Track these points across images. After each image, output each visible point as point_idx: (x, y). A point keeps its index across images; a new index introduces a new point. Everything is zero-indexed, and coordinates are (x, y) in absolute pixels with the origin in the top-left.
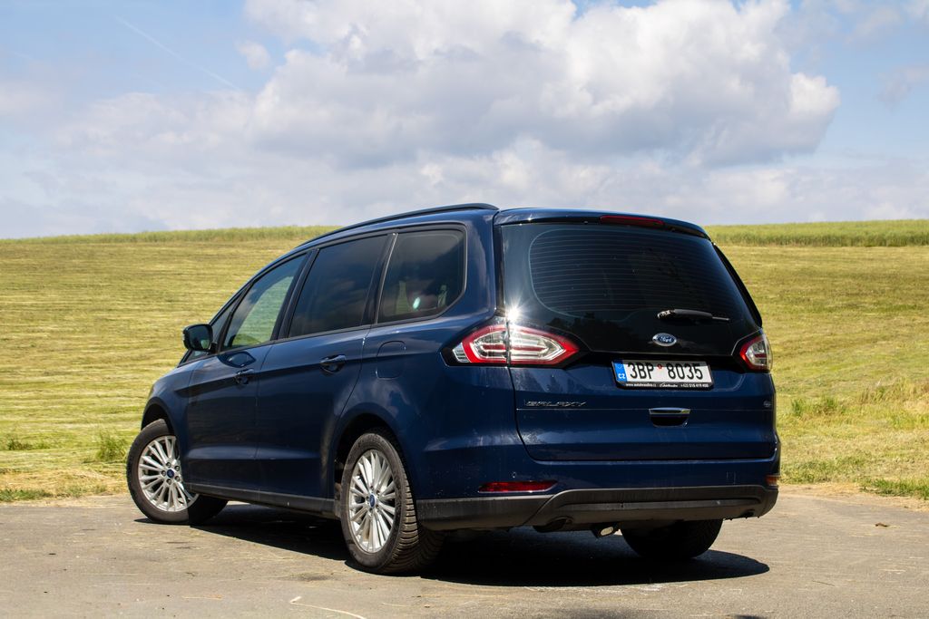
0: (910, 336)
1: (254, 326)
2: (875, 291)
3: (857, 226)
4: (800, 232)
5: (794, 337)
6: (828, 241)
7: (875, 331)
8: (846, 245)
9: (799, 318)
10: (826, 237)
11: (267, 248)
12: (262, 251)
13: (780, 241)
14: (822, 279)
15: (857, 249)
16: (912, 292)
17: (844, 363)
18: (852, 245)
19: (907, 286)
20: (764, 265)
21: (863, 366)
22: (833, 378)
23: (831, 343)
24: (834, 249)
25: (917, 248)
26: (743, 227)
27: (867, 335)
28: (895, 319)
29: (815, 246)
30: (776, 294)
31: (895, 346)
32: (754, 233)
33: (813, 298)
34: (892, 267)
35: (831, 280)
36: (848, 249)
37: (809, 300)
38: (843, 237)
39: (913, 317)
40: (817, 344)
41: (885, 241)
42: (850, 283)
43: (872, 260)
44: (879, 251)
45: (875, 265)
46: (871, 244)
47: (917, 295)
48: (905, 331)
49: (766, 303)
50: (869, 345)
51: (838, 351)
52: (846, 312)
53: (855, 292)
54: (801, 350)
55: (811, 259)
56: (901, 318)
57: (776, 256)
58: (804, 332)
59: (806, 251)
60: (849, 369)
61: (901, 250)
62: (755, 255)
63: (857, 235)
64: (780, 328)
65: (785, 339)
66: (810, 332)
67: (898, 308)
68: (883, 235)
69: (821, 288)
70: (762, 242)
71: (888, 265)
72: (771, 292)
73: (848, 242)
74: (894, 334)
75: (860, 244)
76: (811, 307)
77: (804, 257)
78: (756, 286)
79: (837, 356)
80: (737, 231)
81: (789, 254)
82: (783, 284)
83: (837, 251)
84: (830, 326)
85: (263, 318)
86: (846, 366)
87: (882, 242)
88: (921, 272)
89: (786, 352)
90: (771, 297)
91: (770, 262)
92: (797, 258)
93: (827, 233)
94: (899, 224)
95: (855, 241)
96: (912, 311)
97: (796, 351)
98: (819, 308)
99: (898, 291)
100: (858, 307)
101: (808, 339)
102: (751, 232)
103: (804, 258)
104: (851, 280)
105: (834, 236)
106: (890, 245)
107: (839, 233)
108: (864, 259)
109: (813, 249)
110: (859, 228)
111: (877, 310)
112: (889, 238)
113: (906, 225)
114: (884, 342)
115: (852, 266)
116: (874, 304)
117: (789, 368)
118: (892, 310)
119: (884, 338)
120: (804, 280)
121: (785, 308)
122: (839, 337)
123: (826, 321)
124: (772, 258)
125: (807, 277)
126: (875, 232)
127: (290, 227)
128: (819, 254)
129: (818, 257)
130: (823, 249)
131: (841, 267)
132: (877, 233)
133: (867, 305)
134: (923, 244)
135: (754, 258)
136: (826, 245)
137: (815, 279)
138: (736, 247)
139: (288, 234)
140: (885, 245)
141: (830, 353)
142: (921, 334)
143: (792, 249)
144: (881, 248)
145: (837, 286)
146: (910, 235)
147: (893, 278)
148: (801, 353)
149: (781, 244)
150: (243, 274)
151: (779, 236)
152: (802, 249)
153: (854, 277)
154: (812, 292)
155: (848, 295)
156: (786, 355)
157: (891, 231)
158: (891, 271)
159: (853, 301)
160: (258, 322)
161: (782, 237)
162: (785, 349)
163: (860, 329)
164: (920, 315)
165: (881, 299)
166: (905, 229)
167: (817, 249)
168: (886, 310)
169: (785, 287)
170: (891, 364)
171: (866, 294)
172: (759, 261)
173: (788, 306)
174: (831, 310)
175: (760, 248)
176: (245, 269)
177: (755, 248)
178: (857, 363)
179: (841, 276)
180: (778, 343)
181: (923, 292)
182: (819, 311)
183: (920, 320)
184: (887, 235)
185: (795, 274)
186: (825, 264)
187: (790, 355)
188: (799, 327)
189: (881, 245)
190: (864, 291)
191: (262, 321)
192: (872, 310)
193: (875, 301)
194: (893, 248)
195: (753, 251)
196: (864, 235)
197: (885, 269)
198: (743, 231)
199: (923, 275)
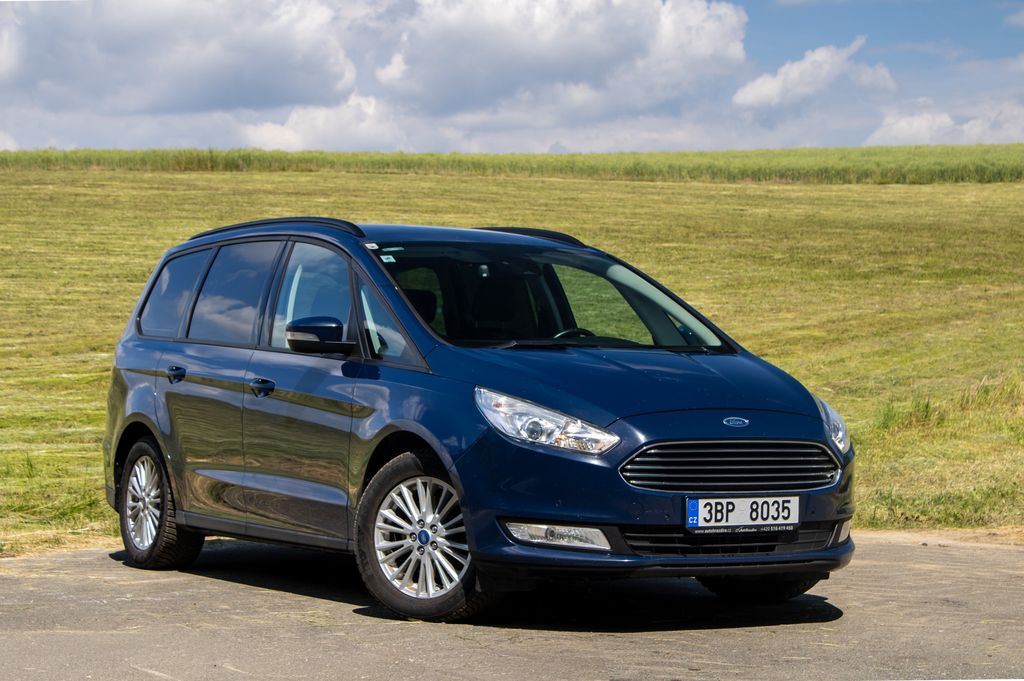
0: (991, 314)
1: (54, 297)
2: (917, 248)
3: (863, 155)
4: (785, 163)
5: (835, 315)
6: (825, 175)
7: (942, 307)
8: (850, 182)
9: (830, 287)
10: (820, 170)
11: (27, 182)
12: (24, 187)
13: (757, 175)
14: (838, 230)
15: (865, 187)
16: (968, 250)
17: (917, 351)
18: (858, 182)
19: (959, 242)
20: (751, 210)
21: (943, 356)
22: (907, 374)
23: (888, 323)
24: (835, 187)
25: (948, 187)
26: (701, 154)
27: (931, 312)
28: (960, 289)
29: (807, 182)
30: (783, 253)
31: (974, 327)
32: (721, 163)
33: (835, 258)
34: (927, 214)
35: (851, 232)
36: (854, 187)
37: (830, 262)
38: (846, 171)
39: (983, 286)
40: (871, 325)
41: (904, 178)
42: (878, 236)
43: (893, 203)
44: (897, 190)
45: (901, 211)
46: (886, 180)
47: (976, 255)
48: (980, 305)
49: (773, 265)
50: (940, 325)
51: (902, 335)
52: (890, 279)
53: (889, 249)
54: (852, 334)
55: (812, 201)
56: (965, 287)
57: (760, 197)
58: (846, 308)
59: (796, 190)
60: (926, 360)
61: (927, 189)
62: (731, 196)
63: (866, 167)
64: (810, 302)
65: (824, 317)
66: (854, 308)
67: (957, 273)
68: (901, 167)
69: (842, 244)
70: (731, 177)
71: (920, 211)
72: (775, 250)
73: (852, 177)
74: (967, 309)
75: (868, 180)
76: (838, 272)
77: (798, 198)
78: (751, 240)
79: (903, 343)
80: (697, 161)
81: (776, 195)
82: (787, 238)
83: (841, 190)
84: (877, 298)
85: (65, 285)
86: (921, 356)
87: (900, 177)
88: (969, 222)
89: (832, 337)
90: (777, 256)
91: (756, 206)
92: (789, 200)
93: (823, 165)
94: (918, 151)
95: (863, 176)
96: (977, 276)
97: (845, 335)
98: (848, 274)
99: (948, 250)
100: (901, 272)
101: (855, 318)
102: (716, 163)
103: (799, 201)
104: (878, 233)
105: (832, 168)
106: (913, 183)
107: (841, 165)
108: (882, 202)
109: (804, 187)
110: (866, 158)
111: (930, 276)
112: (910, 171)
113: (931, 153)
114: (959, 322)
115: (872, 213)
116: (922, 267)
117: (843, 360)
118: (951, 276)
119: (957, 317)
120: (815, 233)
121: (803, 273)
122: (897, 315)
123: (866, 291)
124: (756, 200)
125: (817, 228)
126: (890, 163)
127: (45, 152)
128: (816, 194)
129: (818, 199)
130: (820, 187)
131: (857, 214)
132: (893, 166)
133: (913, 269)
134: (956, 181)
135: (729, 200)
136: (820, 182)
137: (829, 230)
138: (695, 184)
139: (43, 161)
140: (904, 182)
141: (892, 339)
142: (1004, 311)
143: (776, 187)
144: (899, 186)
145: (862, 241)
146: (938, 168)
147: (934, 228)
148: (852, 339)
149: (759, 180)
150: (9, 221)
151: (756, 168)
152: (789, 187)
153: (881, 227)
154: (830, 250)
155: (881, 253)
156: (834, 341)
157: (912, 162)
158: (928, 220)
159: (891, 262)
160: (57, 292)
161: (760, 170)
162: (829, 332)
163: (920, 303)
164: (992, 283)
165: (929, 259)
166: (932, 160)
167: (809, 188)
168: (942, 276)
169: (792, 243)
170: (980, 353)
171: (906, 253)
172: (740, 204)
173: (805, 270)
174: (866, 276)
175: (731, 185)
176: (9, 215)
177: (723, 185)
178: (935, 353)
179: (864, 227)
180: (815, 323)
181: (981, 250)
182: (851, 277)
183: (994, 290)
184: (906, 169)
185: (799, 223)
186: (832, 208)
187: (839, 341)
188: (835, 300)
189: (898, 182)
190: (901, 249)
191: (63, 289)
192: (923, 276)
193: (922, 263)
194: (917, 186)
195: (724, 190)
196: (874, 167)
197: (920, 217)
198: (706, 161)
199: (974, 225)
